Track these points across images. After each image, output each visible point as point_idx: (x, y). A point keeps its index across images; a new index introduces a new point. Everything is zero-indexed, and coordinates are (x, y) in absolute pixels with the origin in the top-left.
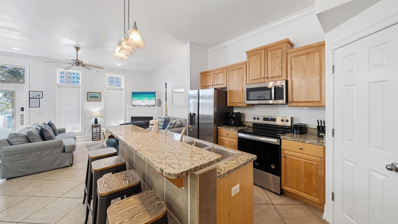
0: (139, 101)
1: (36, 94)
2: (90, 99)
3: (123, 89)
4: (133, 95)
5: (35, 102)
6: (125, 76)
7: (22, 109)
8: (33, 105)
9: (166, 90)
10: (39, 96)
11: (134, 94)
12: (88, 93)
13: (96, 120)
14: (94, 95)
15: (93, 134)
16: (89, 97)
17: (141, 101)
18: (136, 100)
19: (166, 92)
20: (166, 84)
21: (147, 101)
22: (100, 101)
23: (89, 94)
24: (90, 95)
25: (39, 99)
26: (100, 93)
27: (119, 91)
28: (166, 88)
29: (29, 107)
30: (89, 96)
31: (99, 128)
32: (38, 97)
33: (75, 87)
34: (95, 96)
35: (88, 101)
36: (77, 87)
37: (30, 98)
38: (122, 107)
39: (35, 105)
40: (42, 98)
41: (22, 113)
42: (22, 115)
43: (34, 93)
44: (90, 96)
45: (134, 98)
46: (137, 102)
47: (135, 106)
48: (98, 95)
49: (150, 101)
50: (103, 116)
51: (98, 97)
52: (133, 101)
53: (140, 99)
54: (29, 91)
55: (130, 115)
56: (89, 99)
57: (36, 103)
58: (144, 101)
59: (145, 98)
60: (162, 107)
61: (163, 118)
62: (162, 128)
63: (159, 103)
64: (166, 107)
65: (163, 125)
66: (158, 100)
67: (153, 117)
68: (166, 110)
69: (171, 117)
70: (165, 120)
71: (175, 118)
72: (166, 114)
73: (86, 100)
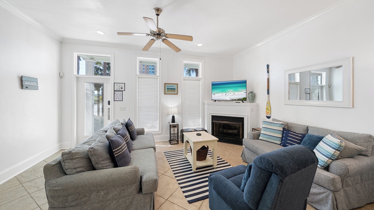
0: (221, 94)
1: (119, 86)
2: (168, 91)
3: (201, 79)
4: (213, 87)
5: (119, 95)
6: (203, 61)
7: (109, 102)
8: (117, 98)
9: (269, 76)
10: (122, 88)
11: (215, 85)
12: (165, 84)
13: (173, 117)
14: (171, 86)
15: (171, 135)
16: (166, 90)
17: (224, 94)
18: (217, 93)
19: (268, 79)
20: (268, 66)
21: (232, 93)
22: (177, 94)
23: (166, 85)
24: (168, 86)
25: (122, 91)
26: (177, 84)
27: (197, 82)
28: (268, 72)
29: (114, 101)
30: (166, 88)
31: (176, 129)
32: (121, 90)
33: (153, 78)
34: (172, 89)
35: (165, 94)
36: (155, 78)
37: (114, 91)
38: (199, 101)
39: (118, 98)
40: (125, 90)
41: (109, 106)
42: (109, 109)
43: (118, 86)
44: (167, 88)
45: (215, 91)
46: (219, 95)
47: (215, 101)
48: (175, 87)
49: (236, 93)
50: (180, 113)
51: (175, 89)
52: (213, 95)
53: (223, 92)
54: (114, 83)
55: (210, 113)
56: (166, 92)
58: (227, 94)
59: (229, 90)
60: (258, 104)
61: (279, 124)
62: (279, 144)
63: (252, 97)
64: (269, 103)
65: (282, 138)
66: (249, 93)
67: (244, 118)
68: (269, 108)
69: (294, 124)
70: (283, 128)
71: (308, 128)
72: (268, 115)
73: (163, 93)
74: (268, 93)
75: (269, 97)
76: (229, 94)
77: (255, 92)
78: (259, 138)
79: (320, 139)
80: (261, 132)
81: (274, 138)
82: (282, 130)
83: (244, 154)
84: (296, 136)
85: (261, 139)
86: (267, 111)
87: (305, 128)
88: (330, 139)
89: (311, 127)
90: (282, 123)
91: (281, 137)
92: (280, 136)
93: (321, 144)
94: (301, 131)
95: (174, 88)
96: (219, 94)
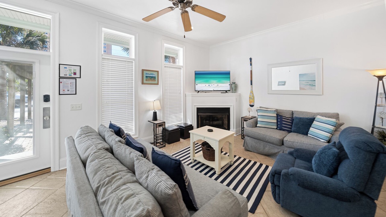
0: (204, 85)
1: (70, 70)
2: (146, 80)
3: (182, 67)
5: (69, 85)
6: (184, 47)
7: (47, 98)
8: (66, 90)
9: (252, 68)
10: (75, 74)
11: (198, 75)
12: (143, 70)
13: (155, 114)
14: (151, 74)
17: (207, 85)
18: (200, 83)
19: (251, 71)
20: (251, 59)
21: (216, 85)
22: (158, 84)
23: (145, 72)
24: (146, 74)
25: (75, 78)
26: (158, 72)
27: (178, 70)
28: (251, 65)
29: (60, 94)
32: (73, 76)
33: (126, 61)
34: (152, 77)
35: (143, 83)
36: (129, 62)
37: (60, 77)
38: (180, 93)
39: (68, 90)
40: (80, 78)
41: (46, 105)
43: (68, 69)
44: (146, 77)
46: (201, 86)
47: (199, 91)
48: (155, 75)
49: (220, 85)
50: (163, 108)
52: (196, 84)
53: (206, 82)
54: (60, 64)
55: (195, 106)
56: (145, 82)
57: (70, 88)
58: (211, 85)
59: (212, 81)
60: (240, 94)
61: (273, 111)
62: (276, 128)
63: (234, 88)
64: (252, 92)
65: (277, 123)
66: (232, 84)
67: (229, 108)
68: (253, 97)
70: (277, 114)
71: (293, 112)
72: (252, 104)
73: (140, 82)
74: (251, 84)
75: (252, 87)
76: (213, 85)
77: (237, 82)
78: (257, 126)
80: (258, 120)
81: (271, 124)
82: (276, 116)
83: (246, 143)
84: (288, 120)
85: (260, 126)
86: (251, 100)
87: (291, 112)
89: (296, 111)
90: (275, 110)
91: (276, 122)
92: (275, 121)
94: (288, 116)
95: (154, 76)
96: (202, 84)
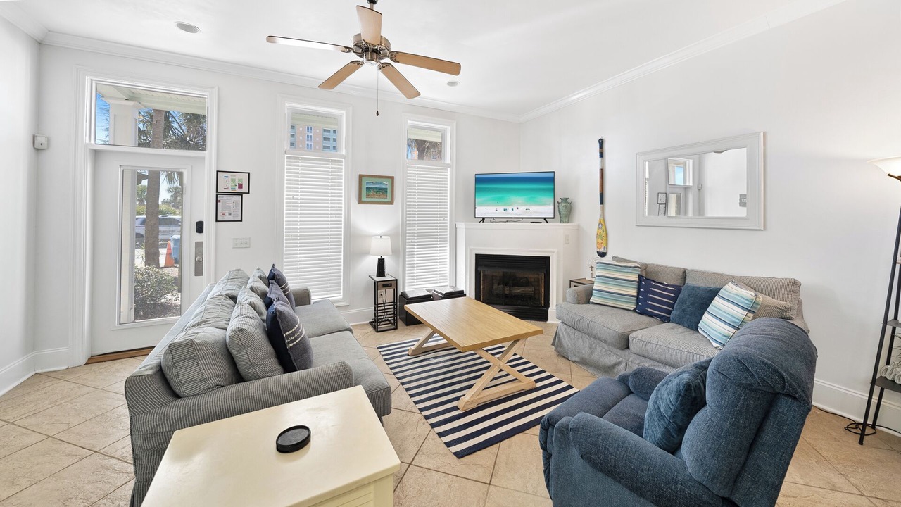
1: (233, 180)
2: (367, 196)
3: (449, 165)
5: (231, 206)
6: (455, 124)
7: (200, 227)
8: (227, 214)
9: (603, 163)
10: (240, 186)
12: (361, 177)
13: (381, 263)
14: (377, 183)
15: (378, 308)
16: (364, 191)
19: (602, 171)
20: (601, 142)
22: (391, 203)
23: (365, 180)
24: (368, 183)
25: (241, 194)
26: (392, 178)
27: (439, 173)
28: (602, 155)
29: (217, 221)
30: (364, 186)
31: (390, 291)
32: (238, 190)
33: (328, 161)
34: (380, 189)
35: (360, 202)
36: (335, 161)
37: (218, 193)
38: (444, 222)
39: (230, 215)
40: (249, 193)
41: (199, 237)
43: (229, 179)
44: (367, 189)
47: (483, 219)
48: (386, 184)
50: (400, 252)
51: (385, 190)
54: (217, 172)
55: (472, 250)
56: (364, 199)
57: (232, 211)
60: (579, 225)
61: (631, 267)
62: (632, 309)
63: (566, 210)
64: (602, 224)
65: (637, 297)
66: (560, 201)
67: (549, 257)
68: (604, 234)
69: (657, 266)
70: (639, 276)
71: (685, 272)
72: (602, 250)
73: (354, 200)
74: (602, 202)
75: (603, 209)
77: (571, 198)
78: (591, 301)
79: (714, 293)
80: (594, 287)
81: (622, 298)
82: (637, 279)
83: (559, 338)
84: (666, 290)
85: (595, 302)
86: (600, 241)
87: (680, 273)
88: (735, 292)
89: (692, 271)
90: (636, 265)
91: (635, 294)
92: (634, 292)
93: (717, 301)
94: (673, 281)
95: (384, 187)
